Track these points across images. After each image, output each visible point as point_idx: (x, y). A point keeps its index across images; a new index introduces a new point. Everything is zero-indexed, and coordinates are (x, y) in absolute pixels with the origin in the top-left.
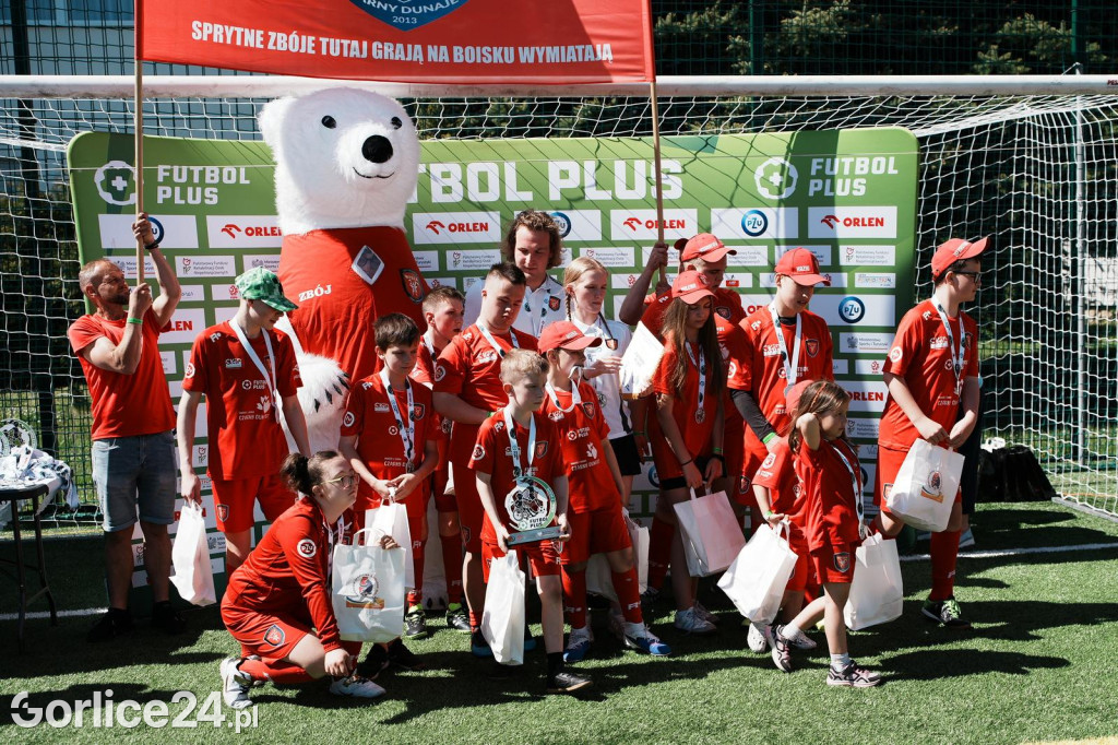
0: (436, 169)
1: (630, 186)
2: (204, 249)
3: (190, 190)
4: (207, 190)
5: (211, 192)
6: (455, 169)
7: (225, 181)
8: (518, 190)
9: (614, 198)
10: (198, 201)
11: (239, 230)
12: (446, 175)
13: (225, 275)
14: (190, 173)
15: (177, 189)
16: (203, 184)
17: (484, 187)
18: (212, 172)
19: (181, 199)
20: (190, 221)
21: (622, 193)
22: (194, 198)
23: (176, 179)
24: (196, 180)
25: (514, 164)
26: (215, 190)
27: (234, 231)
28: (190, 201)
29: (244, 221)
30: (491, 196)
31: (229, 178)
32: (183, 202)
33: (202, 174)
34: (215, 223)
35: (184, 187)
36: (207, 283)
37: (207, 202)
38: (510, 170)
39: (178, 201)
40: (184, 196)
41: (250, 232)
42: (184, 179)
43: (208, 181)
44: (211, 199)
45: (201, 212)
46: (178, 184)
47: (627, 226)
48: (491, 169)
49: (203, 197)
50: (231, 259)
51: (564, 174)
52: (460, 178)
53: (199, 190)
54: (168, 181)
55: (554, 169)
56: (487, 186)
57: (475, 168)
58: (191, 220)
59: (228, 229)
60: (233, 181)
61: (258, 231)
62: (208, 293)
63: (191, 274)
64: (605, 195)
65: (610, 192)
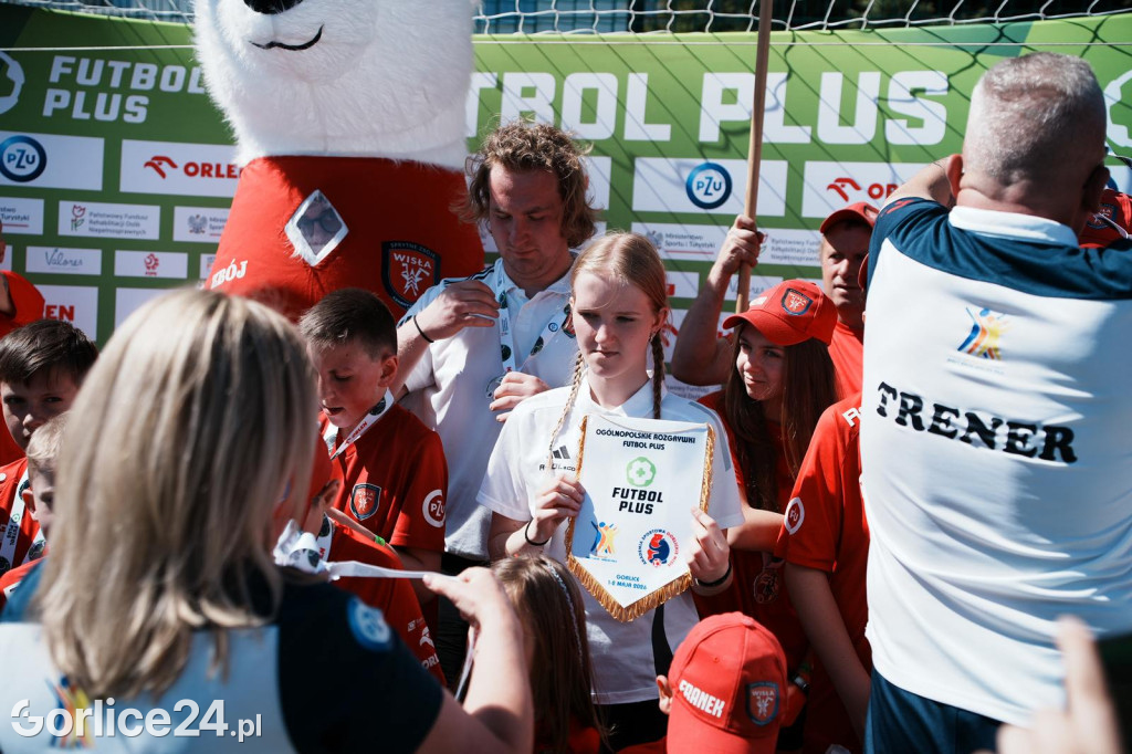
0: (514, 81)
1: (846, 119)
2: (111, 191)
3: (102, 98)
4: (131, 100)
5: (137, 104)
6: (545, 82)
7: (165, 86)
8: (647, 121)
9: (814, 139)
10: (113, 116)
11: (173, 165)
12: (529, 92)
13: (140, 237)
14: (107, 73)
15: (81, 97)
16: (126, 90)
17: (589, 113)
18: (145, 71)
19: (85, 110)
20: (95, 147)
21: (830, 132)
22: (107, 111)
23: (81, 79)
24: (115, 82)
25: (644, 76)
26: (144, 100)
27: (165, 166)
28: (100, 115)
29: (182, 152)
30: (601, 130)
31: (172, 82)
32: (86, 116)
33: (127, 74)
34: (135, 153)
35: (92, 94)
36: (109, 247)
37: (128, 118)
38: (638, 85)
39: (78, 113)
40: (89, 106)
41: (191, 169)
42: (95, 80)
43: (135, 84)
44: (135, 114)
45: (114, 135)
46: (83, 88)
47: (833, 191)
48: (605, 84)
49: (122, 110)
50: (153, 213)
51: (730, 96)
52: (551, 99)
53: (117, 98)
54: (68, 82)
55: (712, 86)
56: (594, 113)
57: (577, 82)
58: (97, 145)
59: (156, 163)
60: (177, 87)
61: (206, 170)
62: (108, 263)
63: (83, 231)
64: (800, 135)
65: (808, 129)
